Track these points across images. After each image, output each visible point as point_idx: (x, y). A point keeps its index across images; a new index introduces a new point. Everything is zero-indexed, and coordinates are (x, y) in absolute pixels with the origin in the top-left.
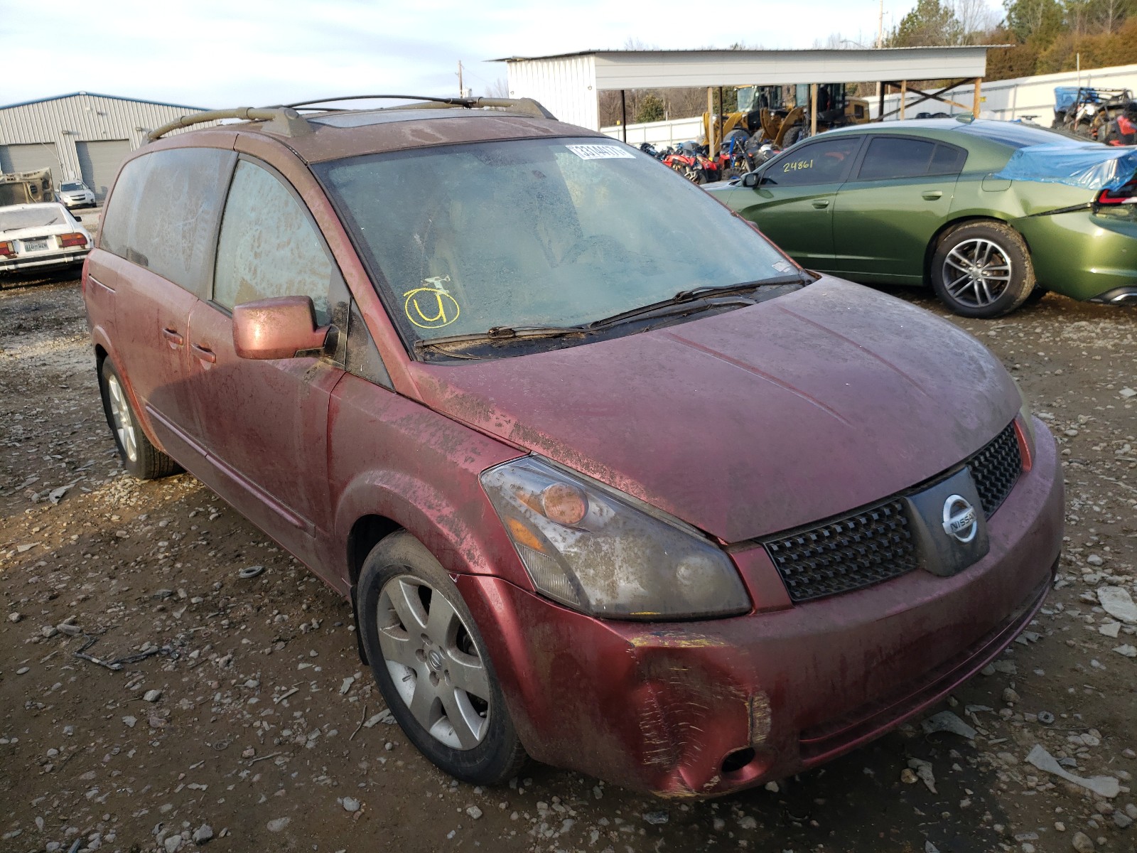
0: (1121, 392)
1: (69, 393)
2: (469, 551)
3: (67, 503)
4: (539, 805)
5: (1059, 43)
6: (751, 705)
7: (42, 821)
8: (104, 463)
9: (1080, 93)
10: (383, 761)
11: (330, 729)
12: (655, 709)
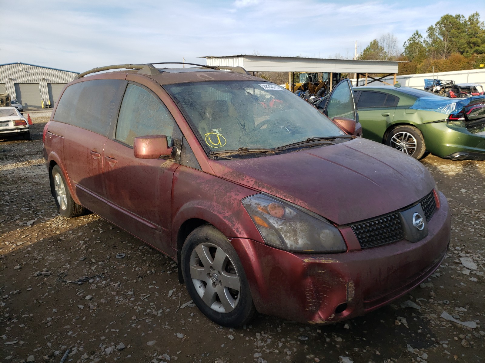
0: (461, 190)
1: (27, 184)
2: (237, 229)
3: (35, 226)
4: (257, 334)
5: (425, 62)
6: (348, 285)
7: (50, 344)
8: (49, 211)
9: (434, 82)
10: (191, 320)
11: (167, 309)
12: (311, 287)
